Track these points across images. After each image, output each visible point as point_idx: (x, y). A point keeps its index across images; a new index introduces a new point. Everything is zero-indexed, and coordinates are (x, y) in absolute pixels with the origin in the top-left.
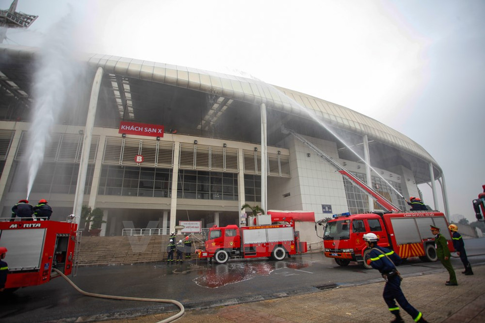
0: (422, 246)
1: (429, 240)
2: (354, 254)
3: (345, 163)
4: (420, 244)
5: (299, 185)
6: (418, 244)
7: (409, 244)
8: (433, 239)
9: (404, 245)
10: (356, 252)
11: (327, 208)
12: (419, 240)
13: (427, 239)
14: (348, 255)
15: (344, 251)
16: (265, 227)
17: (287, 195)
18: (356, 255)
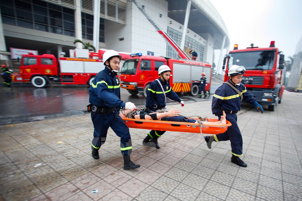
0: (190, 85)
1: (196, 82)
2: (137, 87)
3: (171, 22)
4: (189, 83)
5: (131, 32)
6: (188, 84)
7: (182, 83)
8: (198, 81)
9: (178, 84)
10: (138, 85)
11: (150, 54)
12: (189, 81)
13: (194, 81)
14: (133, 87)
15: (131, 84)
16: (82, 59)
17: (122, 39)
18: (138, 87)
